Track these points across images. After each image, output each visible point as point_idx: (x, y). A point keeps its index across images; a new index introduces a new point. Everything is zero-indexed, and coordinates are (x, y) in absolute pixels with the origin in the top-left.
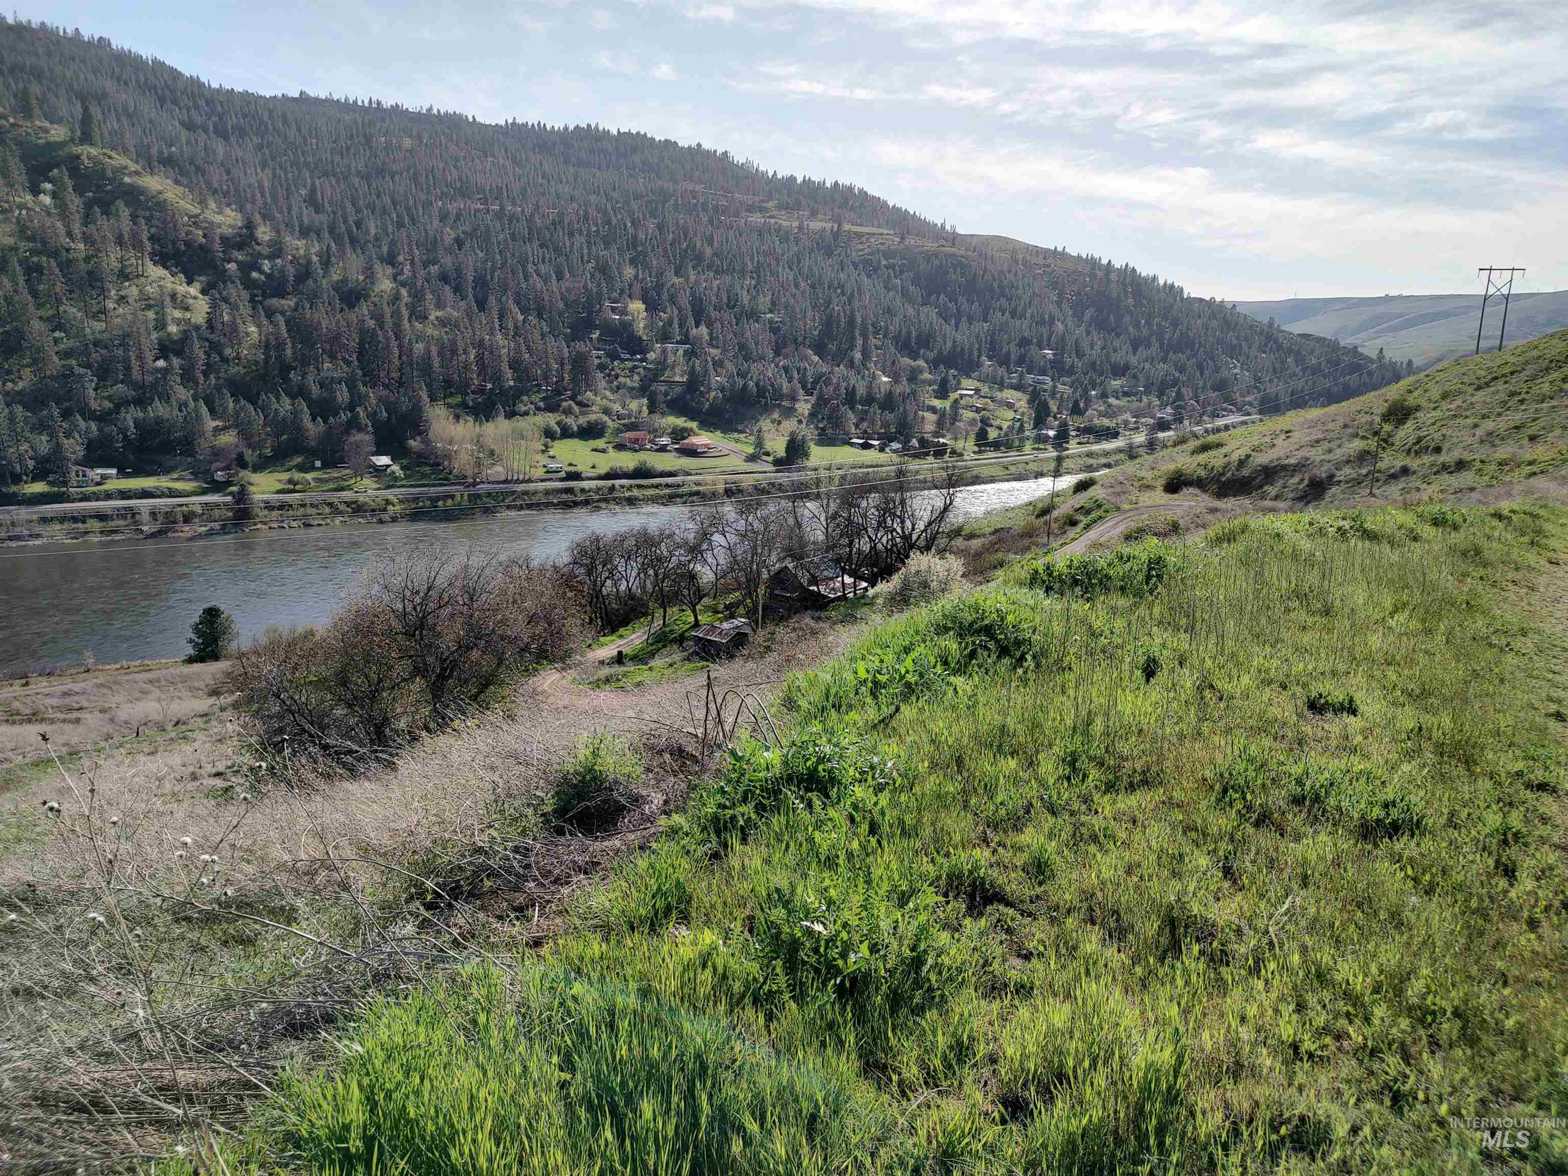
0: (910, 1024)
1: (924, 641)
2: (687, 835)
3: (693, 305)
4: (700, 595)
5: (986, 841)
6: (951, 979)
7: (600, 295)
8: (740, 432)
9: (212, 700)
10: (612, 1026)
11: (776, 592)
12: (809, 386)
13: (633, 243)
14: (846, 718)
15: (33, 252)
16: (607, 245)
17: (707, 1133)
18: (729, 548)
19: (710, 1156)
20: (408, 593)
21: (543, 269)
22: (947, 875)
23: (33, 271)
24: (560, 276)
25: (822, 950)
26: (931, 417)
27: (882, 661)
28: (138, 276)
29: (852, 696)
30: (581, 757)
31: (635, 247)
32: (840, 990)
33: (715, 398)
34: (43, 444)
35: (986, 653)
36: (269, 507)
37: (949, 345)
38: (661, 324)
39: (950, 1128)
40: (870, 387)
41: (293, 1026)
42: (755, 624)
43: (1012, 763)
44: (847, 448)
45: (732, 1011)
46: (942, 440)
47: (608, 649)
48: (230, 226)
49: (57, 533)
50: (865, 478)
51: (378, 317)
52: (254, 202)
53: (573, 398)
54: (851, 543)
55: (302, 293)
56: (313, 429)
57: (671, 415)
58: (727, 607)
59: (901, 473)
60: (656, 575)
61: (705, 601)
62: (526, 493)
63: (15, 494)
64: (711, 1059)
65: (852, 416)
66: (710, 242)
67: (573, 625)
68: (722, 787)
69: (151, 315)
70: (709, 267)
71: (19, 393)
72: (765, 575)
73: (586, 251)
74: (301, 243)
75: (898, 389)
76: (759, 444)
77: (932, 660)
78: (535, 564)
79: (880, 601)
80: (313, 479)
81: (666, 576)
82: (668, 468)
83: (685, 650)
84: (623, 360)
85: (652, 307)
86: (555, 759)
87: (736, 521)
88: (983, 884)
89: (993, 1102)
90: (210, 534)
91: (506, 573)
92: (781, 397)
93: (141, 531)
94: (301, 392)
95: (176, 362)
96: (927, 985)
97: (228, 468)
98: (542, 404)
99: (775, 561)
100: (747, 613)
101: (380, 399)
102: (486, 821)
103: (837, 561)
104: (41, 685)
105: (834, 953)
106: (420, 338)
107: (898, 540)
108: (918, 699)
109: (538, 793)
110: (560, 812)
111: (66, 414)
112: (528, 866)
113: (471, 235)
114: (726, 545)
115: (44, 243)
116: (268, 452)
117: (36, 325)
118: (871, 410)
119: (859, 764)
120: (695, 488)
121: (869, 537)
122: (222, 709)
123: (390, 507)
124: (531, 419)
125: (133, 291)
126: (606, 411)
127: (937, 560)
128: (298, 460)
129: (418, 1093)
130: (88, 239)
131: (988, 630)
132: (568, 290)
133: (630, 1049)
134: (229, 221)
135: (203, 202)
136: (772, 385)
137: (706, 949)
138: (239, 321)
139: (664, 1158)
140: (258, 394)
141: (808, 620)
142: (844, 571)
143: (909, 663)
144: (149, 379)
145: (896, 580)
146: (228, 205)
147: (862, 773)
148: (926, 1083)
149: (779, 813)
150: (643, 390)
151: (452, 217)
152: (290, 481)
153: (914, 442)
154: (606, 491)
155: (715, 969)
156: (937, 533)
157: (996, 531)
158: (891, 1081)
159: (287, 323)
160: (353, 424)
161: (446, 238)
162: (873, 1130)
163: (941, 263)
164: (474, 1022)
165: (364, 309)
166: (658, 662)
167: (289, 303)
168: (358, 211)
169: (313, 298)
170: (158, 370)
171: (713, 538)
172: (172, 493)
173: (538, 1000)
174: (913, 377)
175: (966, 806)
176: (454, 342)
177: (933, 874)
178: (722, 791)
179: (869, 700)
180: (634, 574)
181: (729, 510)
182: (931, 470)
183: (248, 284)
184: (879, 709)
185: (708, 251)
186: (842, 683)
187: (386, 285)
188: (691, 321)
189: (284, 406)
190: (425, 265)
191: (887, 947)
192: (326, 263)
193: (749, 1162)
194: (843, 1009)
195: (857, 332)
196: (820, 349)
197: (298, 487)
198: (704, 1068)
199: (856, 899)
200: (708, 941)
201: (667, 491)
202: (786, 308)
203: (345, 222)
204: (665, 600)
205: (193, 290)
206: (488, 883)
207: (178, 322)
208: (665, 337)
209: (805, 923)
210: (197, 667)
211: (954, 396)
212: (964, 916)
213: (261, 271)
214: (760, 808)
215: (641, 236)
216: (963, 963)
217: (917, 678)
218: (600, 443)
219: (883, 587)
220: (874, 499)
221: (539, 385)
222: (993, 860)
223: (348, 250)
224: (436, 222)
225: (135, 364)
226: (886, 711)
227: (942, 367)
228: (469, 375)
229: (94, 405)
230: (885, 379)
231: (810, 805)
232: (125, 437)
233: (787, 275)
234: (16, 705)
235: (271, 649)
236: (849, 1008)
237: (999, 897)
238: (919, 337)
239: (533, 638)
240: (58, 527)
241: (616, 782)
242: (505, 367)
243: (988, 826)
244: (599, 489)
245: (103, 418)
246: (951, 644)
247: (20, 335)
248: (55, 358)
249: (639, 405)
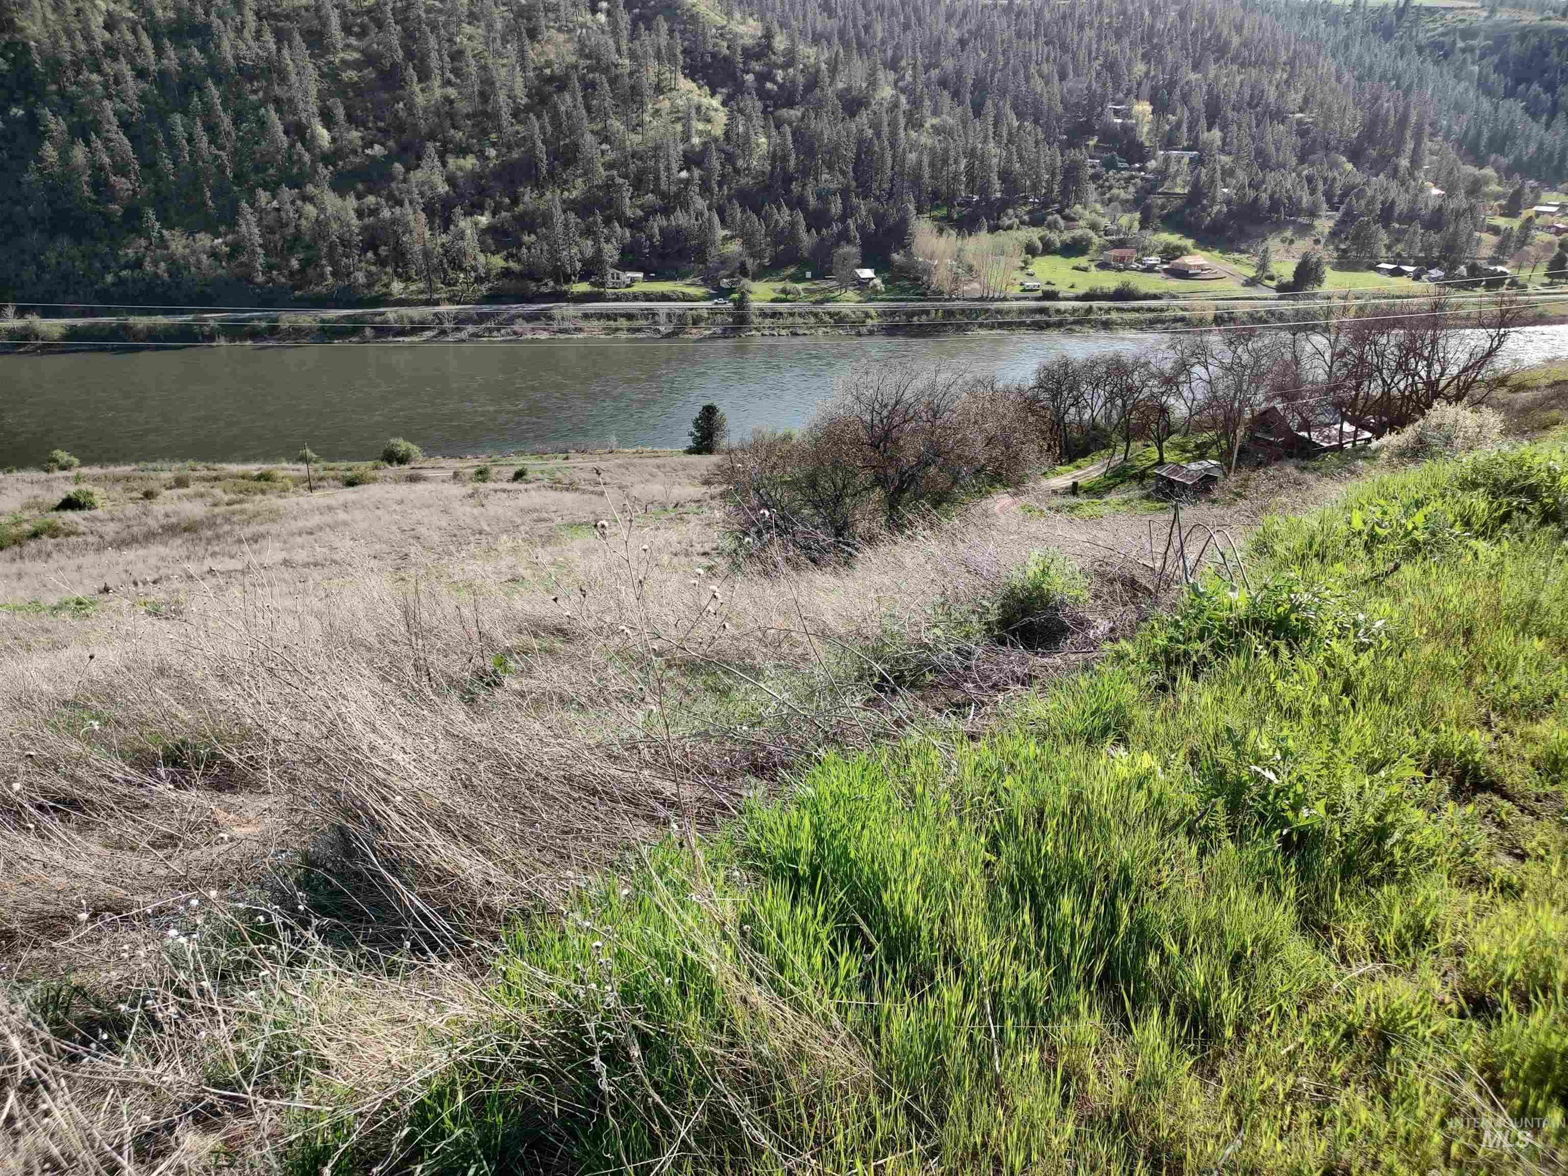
0: (1362, 893)
1: (1443, 496)
2: (1133, 662)
3: (1207, 106)
4: (1169, 430)
5: (1487, 724)
6: (1419, 860)
7: (1104, 96)
8: (1242, 252)
9: (704, 489)
10: (1040, 823)
11: (1258, 435)
12: (1336, 199)
13: (1149, 34)
14: (1330, 569)
15: (591, 69)
16: (1119, 36)
17: (1124, 943)
18: (1210, 382)
19: (1124, 963)
20: (877, 406)
21: (1045, 68)
22: (1433, 752)
23: (589, 87)
24: (1063, 77)
25: (1270, 798)
26: (1490, 240)
27: (1385, 513)
28: (671, 90)
29: (1341, 547)
30: (1030, 574)
31: (1150, 39)
32: (1286, 841)
33: (1219, 212)
34: (588, 247)
35: (1524, 517)
36: (763, 314)
37: (1533, 148)
38: (1167, 127)
39: (1396, 1005)
40: (1414, 201)
41: (755, 767)
42: (1227, 468)
43: (1539, 645)
44: (1373, 275)
45: (1163, 836)
46: (1500, 268)
47: (1062, 479)
48: (752, 37)
49: (595, 329)
50: (1390, 310)
51: (876, 127)
52: (773, 10)
53: (1059, 212)
54: (1358, 387)
55: (809, 103)
56: (807, 240)
57: (1164, 231)
58: (1197, 447)
59: (1437, 306)
60: (1124, 405)
61: (1175, 438)
62: (999, 312)
63: (566, 292)
64: (1136, 875)
65: (1385, 237)
66: (1239, 29)
67: (1031, 451)
68: (1177, 621)
69: (679, 127)
70: (1233, 60)
71: (573, 201)
72: (1247, 415)
73: (1094, 46)
74: (812, 51)
75: (1452, 205)
76: (1263, 266)
77: (1451, 518)
78: (999, 385)
79: (1384, 455)
80: (805, 290)
81: (1135, 407)
82: (1153, 291)
83: (1144, 488)
84: (1119, 170)
85: (1160, 107)
86: (1004, 572)
87: (1222, 351)
88: (1477, 768)
89: (1453, 994)
90: (712, 337)
91: (970, 393)
92: (1299, 212)
93: (659, 331)
94: (799, 203)
95: (697, 173)
96: (1389, 859)
97: (731, 276)
98: (1026, 218)
99: (1260, 400)
100: (1221, 455)
101: (869, 211)
102: (933, 620)
103: (1338, 405)
104: (577, 460)
105: (1285, 804)
106: (913, 146)
107: (1420, 386)
108: (1425, 559)
109: (985, 603)
110: (1004, 623)
111: (607, 221)
112: (968, 668)
113: (975, 34)
114: (1206, 377)
115: (599, 61)
116: (766, 262)
117: (589, 137)
118: (1411, 230)
119: (1339, 619)
120: (1180, 313)
121: (1383, 380)
122: (712, 498)
123: (869, 321)
124: (1013, 233)
125: (665, 105)
126: (1094, 227)
127: (1468, 413)
128: (791, 270)
129: (859, 838)
130: (633, 56)
131: (1532, 492)
132: (1069, 91)
133: (1056, 848)
134: (751, 31)
135: (729, 14)
136: (1290, 198)
137: (1142, 772)
138: (752, 132)
139: (1079, 954)
140: (763, 205)
141: (1290, 469)
142: (1344, 417)
143: (1419, 518)
144: (674, 188)
145: (1409, 433)
146: (751, 15)
147: (1343, 629)
148: (1372, 955)
149: (1238, 655)
150: (1139, 203)
151: (958, 17)
152: (784, 291)
153: (1463, 269)
154: (1082, 312)
155: (1150, 792)
156: (1474, 380)
157: (1557, 383)
158: (1331, 943)
159: (794, 134)
160: (844, 237)
161: (950, 37)
162: (1303, 985)
163: (1541, 41)
164: (911, 790)
165: (863, 118)
166: (1113, 498)
167: (795, 113)
168: (868, 13)
169: (819, 106)
170: (681, 181)
171: (1193, 370)
172: (686, 298)
173: (972, 784)
174: (1475, 188)
175: (1469, 681)
176: (946, 151)
177: (1414, 748)
178: (1176, 625)
179: (1361, 554)
180: (1100, 403)
181: (1215, 340)
182: (1480, 305)
183: (763, 94)
184: (1373, 565)
185: (1236, 41)
186: (1332, 531)
187: (886, 92)
188: (1203, 123)
189: (783, 216)
190: (927, 69)
191: (1348, 810)
192: (833, 70)
193: (1164, 979)
194: (1286, 862)
195: (1408, 133)
196: (1355, 155)
197: (790, 297)
198: (1128, 882)
199: (1319, 756)
200: (1146, 765)
201: (1149, 315)
202: (1321, 105)
203: (855, 26)
204: (1130, 434)
205: (716, 102)
206: (929, 677)
207: (700, 133)
208: (1169, 142)
209: (1253, 767)
210: (695, 458)
211: (1526, 213)
212: (1446, 799)
213: (775, 82)
214: (1217, 649)
215: (1160, 26)
216: (1438, 846)
217: (1426, 536)
218: (1082, 261)
219: (1391, 439)
220: (1398, 334)
221: (1026, 197)
222: (1494, 746)
223: (855, 56)
224: (942, 20)
225: (663, 175)
226: (1381, 568)
227: (1517, 176)
228: (957, 186)
229: (629, 213)
230: (1435, 191)
231: (1275, 653)
232: (652, 243)
233: (1328, 65)
234: (559, 475)
235: (755, 448)
236: (1293, 862)
237: (1498, 788)
238: (1491, 140)
239: (990, 460)
240: (596, 323)
241: (1062, 602)
242: (994, 177)
243: (1494, 709)
244: (1075, 311)
245: (635, 225)
246: (1480, 503)
247: (575, 147)
248: (602, 170)
249: (1129, 220)
